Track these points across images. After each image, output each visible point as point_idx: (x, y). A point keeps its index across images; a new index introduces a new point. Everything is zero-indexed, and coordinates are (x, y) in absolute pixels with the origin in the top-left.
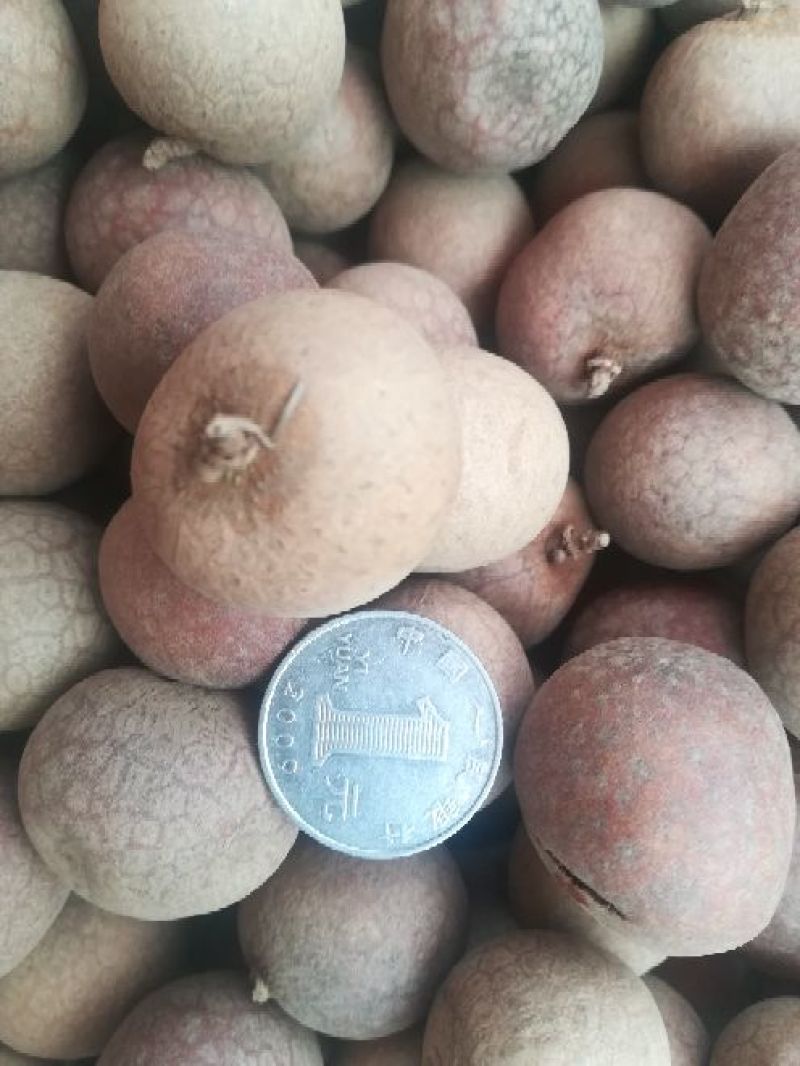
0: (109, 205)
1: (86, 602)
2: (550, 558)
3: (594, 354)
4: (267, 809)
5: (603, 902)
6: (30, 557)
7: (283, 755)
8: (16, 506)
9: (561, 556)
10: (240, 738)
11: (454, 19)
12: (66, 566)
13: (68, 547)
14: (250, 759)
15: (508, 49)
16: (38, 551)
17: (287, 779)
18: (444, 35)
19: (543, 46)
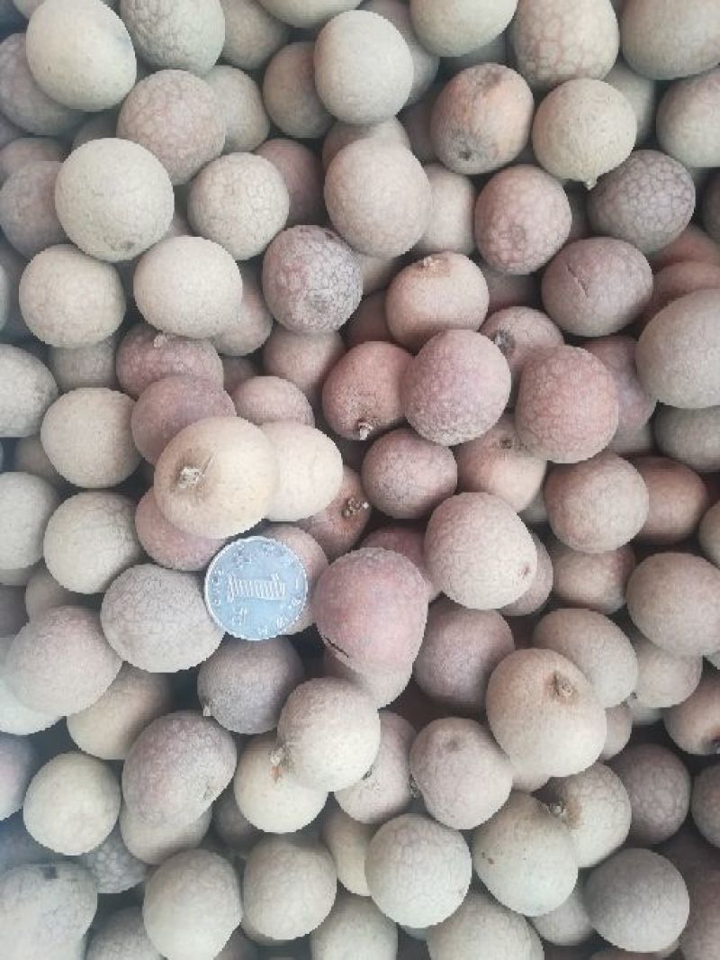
0: (138, 359)
1: (130, 536)
2: (343, 514)
3: (361, 420)
4: (208, 622)
5: (341, 651)
6: (106, 517)
7: (214, 597)
8: (97, 494)
9: (348, 513)
10: (196, 590)
11: (289, 283)
12: (121, 520)
13: (121, 512)
14: (200, 599)
15: (312, 294)
16: (110, 514)
17: (216, 608)
18: (285, 288)
19: (327, 293)
